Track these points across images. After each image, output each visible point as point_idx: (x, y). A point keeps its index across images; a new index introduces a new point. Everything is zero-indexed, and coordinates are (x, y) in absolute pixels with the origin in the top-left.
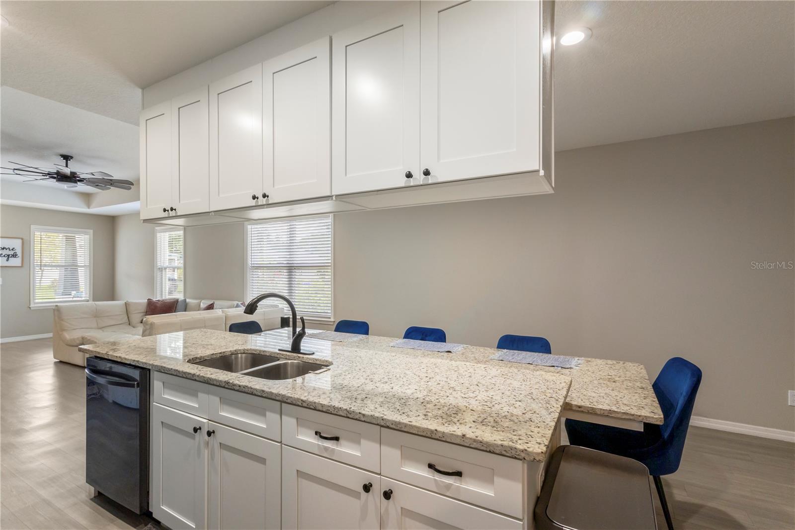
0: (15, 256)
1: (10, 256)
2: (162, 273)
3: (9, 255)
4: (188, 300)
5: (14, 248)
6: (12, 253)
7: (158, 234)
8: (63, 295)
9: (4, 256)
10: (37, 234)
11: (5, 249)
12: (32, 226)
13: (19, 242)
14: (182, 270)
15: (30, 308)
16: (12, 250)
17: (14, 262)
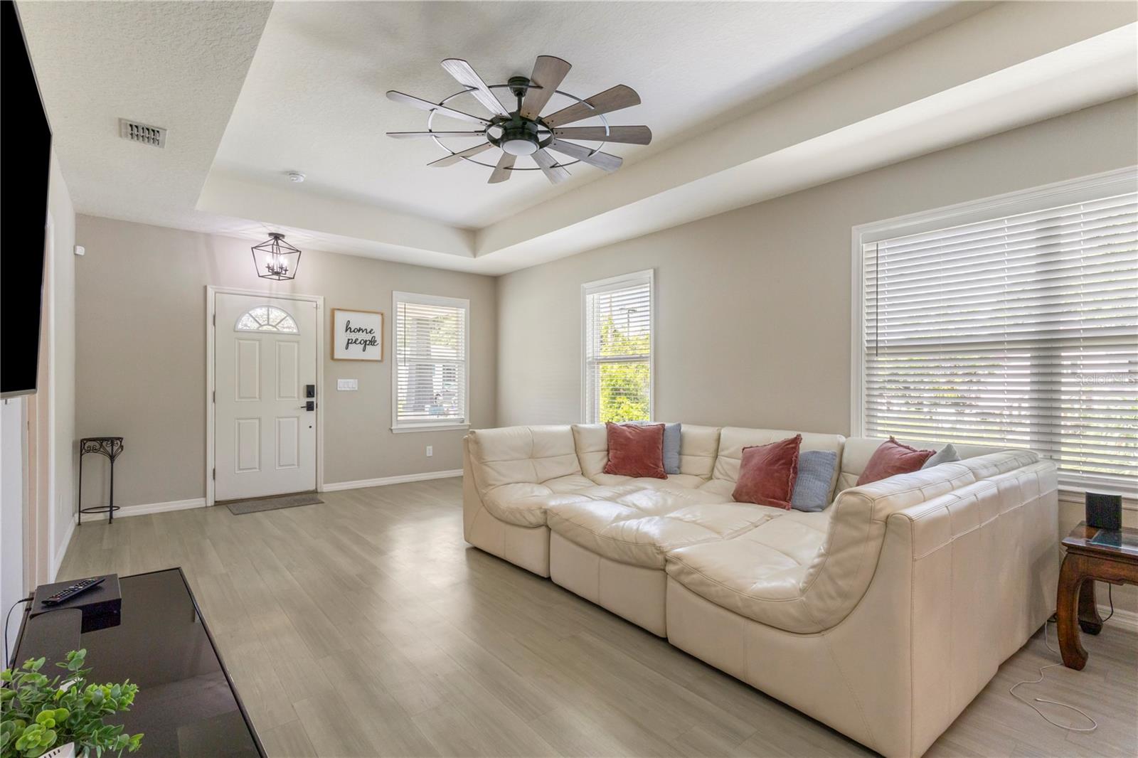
0: (373, 342)
1: (368, 343)
2: (594, 372)
3: (366, 341)
4: (684, 428)
5: (372, 330)
6: (369, 337)
7: (587, 296)
8: (415, 411)
9: (360, 343)
10: (400, 305)
11: (361, 331)
12: (394, 292)
13: (378, 318)
14: (648, 364)
15: (391, 430)
16: (370, 332)
17: (373, 352)
